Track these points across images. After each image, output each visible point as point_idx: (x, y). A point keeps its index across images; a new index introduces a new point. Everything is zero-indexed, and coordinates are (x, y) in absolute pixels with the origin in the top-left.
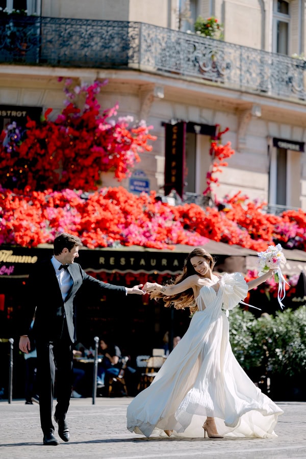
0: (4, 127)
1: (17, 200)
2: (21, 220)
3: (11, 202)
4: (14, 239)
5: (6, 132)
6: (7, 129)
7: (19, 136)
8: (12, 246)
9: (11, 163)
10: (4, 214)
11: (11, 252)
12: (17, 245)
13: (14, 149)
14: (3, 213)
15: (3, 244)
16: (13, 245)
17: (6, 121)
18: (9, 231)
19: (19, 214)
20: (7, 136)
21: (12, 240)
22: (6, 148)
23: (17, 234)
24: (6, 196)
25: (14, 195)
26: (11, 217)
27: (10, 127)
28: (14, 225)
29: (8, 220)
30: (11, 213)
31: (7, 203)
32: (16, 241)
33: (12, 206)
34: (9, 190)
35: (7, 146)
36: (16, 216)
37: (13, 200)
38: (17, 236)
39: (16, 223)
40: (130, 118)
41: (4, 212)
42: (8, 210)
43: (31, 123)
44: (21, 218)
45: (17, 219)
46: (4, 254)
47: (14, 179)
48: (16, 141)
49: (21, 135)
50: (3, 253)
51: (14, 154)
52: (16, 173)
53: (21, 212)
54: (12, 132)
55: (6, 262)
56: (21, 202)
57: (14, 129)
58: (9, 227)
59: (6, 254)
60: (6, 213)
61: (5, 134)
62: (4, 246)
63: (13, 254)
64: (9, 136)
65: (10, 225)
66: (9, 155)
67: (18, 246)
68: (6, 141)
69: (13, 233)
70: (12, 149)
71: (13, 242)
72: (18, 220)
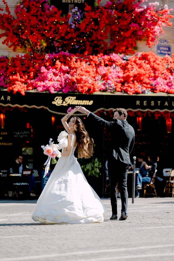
0: (69, 11)
1: (79, 61)
2: (82, 75)
3: (75, 63)
4: (76, 88)
5: (71, 14)
6: (72, 12)
7: (80, 16)
8: (76, 94)
9: (74, 35)
10: (70, 71)
11: (75, 98)
12: (79, 92)
13: (77, 26)
14: (69, 70)
15: (69, 92)
16: (77, 92)
17: (70, 6)
18: (74, 83)
19: (80, 71)
20: (71, 17)
21: (76, 90)
22: (71, 25)
23: (79, 85)
24: (71, 59)
25: (77, 58)
26: (75, 74)
27: (73, 11)
28: (77, 79)
29: (72, 75)
30: (75, 70)
31: (72, 63)
32: (78, 90)
33: (75, 66)
34: (73, 54)
35: (72, 24)
36: (78, 72)
37: (76, 62)
38: (79, 86)
39: (78, 78)
40: (157, 3)
41: (70, 70)
42: (73, 69)
43: (88, 8)
44: (82, 74)
45: (78, 74)
46: (70, 99)
47: (77, 47)
48: (77, 20)
49: (81, 16)
50: (69, 98)
51: (77, 29)
52: (78, 42)
53: (81, 70)
54: (74, 14)
55: (72, 104)
56: (82, 62)
57: (77, 12)
58: (73, 80)
59: (72, 99)
60: (71, 71)
61: (70, 16)
62: (70, 93)
64: (72, 17)
65: (74, 79)
66: (73, 30)
67: (80, 94)
68: (70, 20)
69: (77, 84)
70: (75, 26)
71: (76, 91)
72: (80, 75)
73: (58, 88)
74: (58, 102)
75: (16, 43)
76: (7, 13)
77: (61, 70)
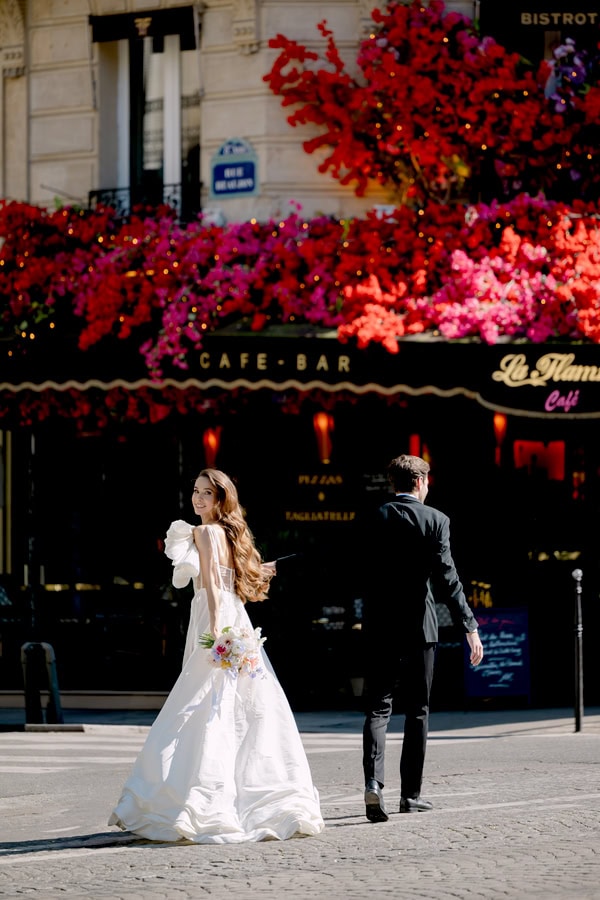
0: (547, 54)
1: (582, 226)
2: (592, 278)
3: (568, 234)
4: (575, 325)
5: (551, 63)
6: (554, 57)
7: (583, 71)
8: (574, 343)
9: (566, 137)
10: (553, 264)
11: (572, 357)
12: (585, 339)
13: (572, 103)
14: (548, 260)
15: (550, 338)
16: (577, 340)
17: (549, 35)
18: (565, 305)
19: (588, 264)
20: (553, 73)
21: (573, 329)
22: (553, 103)
23: (582, 313)
24: (556, 221)
25: (574, 216)
26: (569, 272)
27: (559, 52)
28: (574, 292)
29: (561, 278)
30: (570, 260)
31: (559, 235)
32: (582, 332)
33: (568, 246)
34: (561, 204)
35: (555, 97)
36: (579, 268)
37: (573, 230)
38: (583, 318)
39: (581, 286)
41: (553, 259)
42: (563, 254)
44: (593, 272)
45: (582, 275)
46: (555, 363)
47: (575, 176)
48: (576, 85)
49: (587, 70)
50: (552, 360)
51: (571, 115)
52: (578, 161)
53: (591, 258)
54: (567, 61)
55: (560, 381)
56: (592, 232)
57: (571, 55)
58: (564, 297)
59: (559, 362)
60: (557, 262)
61: (549, 70)
62: (554, 342)
63: (575, 363)
64: (557, 74)
65: (566, 292)
66: (559, 119)
67: (588, 343)
68: (551, 84)
69: (575, 311)
70: (567, 104)
71: (574, 334)
72: (586, 279)
73: (512, 324)
74: (512, 372)
75: (367, 170)
76: (331, 68)
77: (521, 260)
